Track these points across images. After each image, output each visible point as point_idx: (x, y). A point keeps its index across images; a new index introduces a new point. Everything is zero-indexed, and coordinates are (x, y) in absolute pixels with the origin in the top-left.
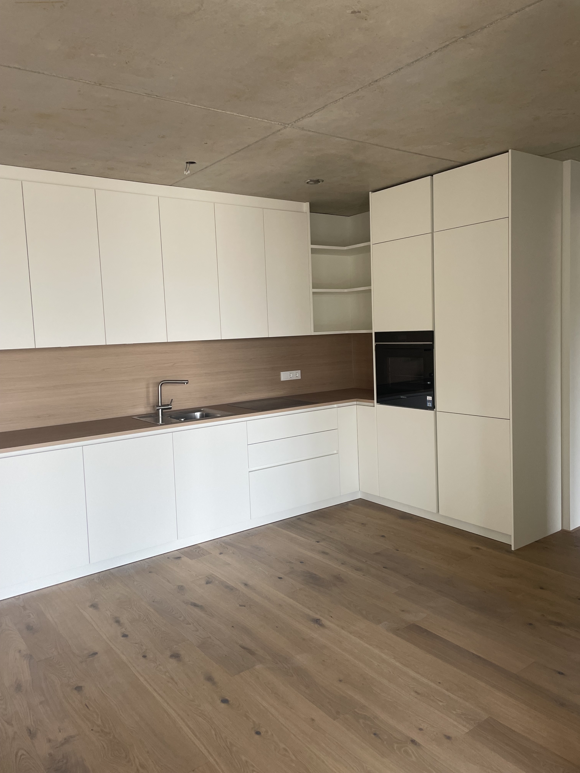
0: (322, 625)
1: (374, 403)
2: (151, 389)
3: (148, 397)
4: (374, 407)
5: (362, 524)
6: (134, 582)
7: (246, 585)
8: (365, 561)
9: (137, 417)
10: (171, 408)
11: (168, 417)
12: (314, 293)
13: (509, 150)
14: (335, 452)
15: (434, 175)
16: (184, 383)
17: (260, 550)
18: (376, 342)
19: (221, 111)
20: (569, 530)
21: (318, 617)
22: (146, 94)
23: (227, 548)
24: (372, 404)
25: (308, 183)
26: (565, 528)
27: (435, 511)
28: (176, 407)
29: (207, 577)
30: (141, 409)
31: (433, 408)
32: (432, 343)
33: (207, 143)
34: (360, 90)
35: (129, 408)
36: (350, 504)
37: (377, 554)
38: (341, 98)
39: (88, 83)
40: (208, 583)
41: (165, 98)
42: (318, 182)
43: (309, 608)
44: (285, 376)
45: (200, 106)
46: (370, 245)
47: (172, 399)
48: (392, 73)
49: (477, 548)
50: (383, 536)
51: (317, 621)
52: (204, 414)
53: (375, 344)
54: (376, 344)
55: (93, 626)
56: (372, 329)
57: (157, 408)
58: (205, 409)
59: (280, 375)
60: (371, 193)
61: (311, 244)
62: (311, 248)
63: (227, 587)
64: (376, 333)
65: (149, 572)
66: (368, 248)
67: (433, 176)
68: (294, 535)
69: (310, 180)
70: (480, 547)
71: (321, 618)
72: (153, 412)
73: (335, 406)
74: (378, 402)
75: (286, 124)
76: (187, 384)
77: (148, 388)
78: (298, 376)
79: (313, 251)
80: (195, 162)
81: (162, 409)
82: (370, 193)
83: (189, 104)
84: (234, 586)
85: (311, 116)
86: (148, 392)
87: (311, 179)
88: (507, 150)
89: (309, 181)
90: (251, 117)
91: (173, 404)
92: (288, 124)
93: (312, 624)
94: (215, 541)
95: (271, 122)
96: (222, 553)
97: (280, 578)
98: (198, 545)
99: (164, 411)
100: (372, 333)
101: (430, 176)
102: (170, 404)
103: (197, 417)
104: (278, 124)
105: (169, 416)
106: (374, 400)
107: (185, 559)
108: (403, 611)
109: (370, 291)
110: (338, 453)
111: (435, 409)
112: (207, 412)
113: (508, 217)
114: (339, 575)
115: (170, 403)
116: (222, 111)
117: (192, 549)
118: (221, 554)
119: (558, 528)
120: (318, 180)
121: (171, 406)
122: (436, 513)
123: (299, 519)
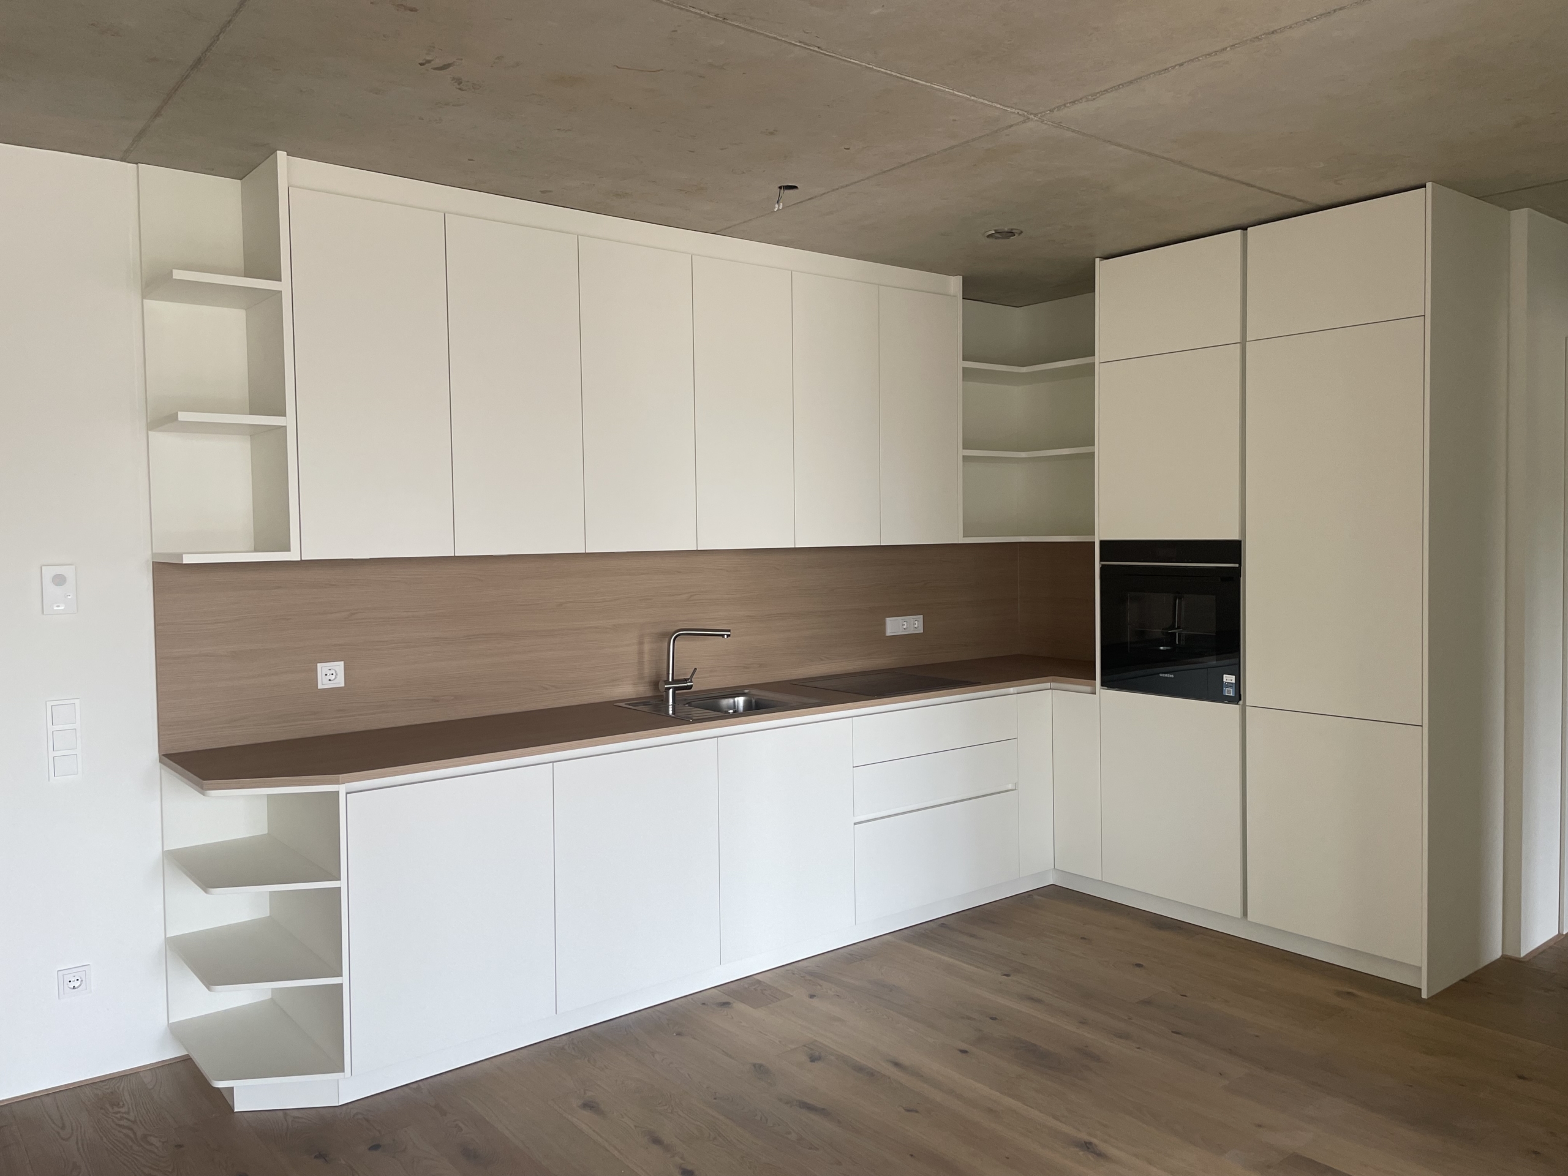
0: (1100, 1155)
1: (1094, 686)
2: (647, 647)
3: (641, 663)
4: (1095, 694)
5: (1082, 938)
6: (653, 1056)
7: (897, 1064)
8: (1126, 1018)
9: (626, 704)
10: (692, 686)
11: (685, 705)
12: (966, 459)
13: (1427, 184)
14: (1010, 787)
15: (1248, 229)
16: (723, 636)
17: (891, 991)
18: (1102, 559)
19: (924, 83)
20: (1517, 956)
21: (1084, 1136)
22: (800, 42)
23: (821, 986)
24: (1088, 689)
25: (989, 236)
26: (1510, 953)
27: (1237, 913)
28: (699, 684)
29: (805, 1046)
30: (627, 689)
31: (1237, 698)
32: (1237, 565)
33: (848, 149)
34: (1228, 49)
35: (605, 684)
36: (1036, 897)
37: (1147, 1002)
38: (1178, 65)
39: (703, 16)
40: (813, 1059)
41: (833, 53)
42: (1010, 234)
43: (1055, 1117)
44: (897, 626)
45: (889, 72)
46: (1094, 363)
47: (696, 669)
48: (1315, 18)
49: (1349, 993)
50: (1139, 965)
51: (1087, 1146)
52: (753, 701)
53: (1100, 563)
54: (1102, 565)
55: (607, 1151)
56: (1094, 534)
57: (666, 686)
58: (754, 692)
59: (884, 624)
60: (1100, 261)
61: (963, 360)
62: (963, 368)
63: (859, 1069)
64: (1102, 543)
65: (677, 1035)
66: (1090, 369)
67: (1246, 229)
68: (951, 960)
69: (995, 230)
70: (1354, 991)
71: (1094, 1141)
72: (649, 694)
73: (1012, 690)
74: (1103, 684)
75: (1031, 114)
76: (727, 637)
77: (641, 643)
78: (918, 627)
79: (967, 374)
80: (797, 185)
81: (675, 689)
82: (1097, 260)
83: (871, 66)
84: (874, 1068)
85: (1094, 99)
86: (641, 653)
87: (999, 228)
88: (1423, 182)
89: (993, 232)
90: (972, 98)
91: (696, 678)
92: (1035, 115)
93: (1081, 1153)
94: (787, 970)
95: (1006, 108)
96: (814, 996)
97: (964, 1052)
98: (756, 977)
99: (677, 692)
100: (1094, 542)
101: (1240, 231)
102: (688, 679)
103: (738, 707)
104: (1018, 113)
105: (687, 704)
106: (1095, 680)
107: (739, 1006)
108: (1260, 1126)
109: (1092, 455)
110: (1015, 789)
111: (1241, 702)
112: (758, 697)
113: (1424, 316)
114: (1087, 1047)
115: (689, 677)
116: (926, 82)
117: (747, 986)
118: (812, 996)
119: (1497, 953)
120: (1012, 229)
121: (691, 682)
122: (1240, 917)
123: (943, 925)
